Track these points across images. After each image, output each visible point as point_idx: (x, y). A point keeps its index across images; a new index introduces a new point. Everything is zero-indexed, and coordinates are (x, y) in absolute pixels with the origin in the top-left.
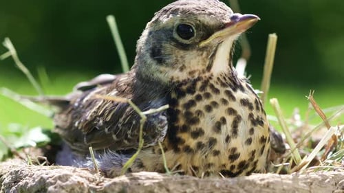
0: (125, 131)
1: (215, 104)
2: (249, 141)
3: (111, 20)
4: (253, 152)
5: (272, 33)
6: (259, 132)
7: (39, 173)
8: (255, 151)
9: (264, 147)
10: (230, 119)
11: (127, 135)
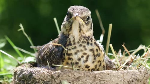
0: (53, 60)
1: (78, 51)
2: (94, 62)
3: (55, 19)
4: (96, 66)
5: (110, 23)
6: (98, 59)
7: (30, 70)
8: (97, 65)
9: (101, 64)
10: (85, 56)
11: (53, 61)
